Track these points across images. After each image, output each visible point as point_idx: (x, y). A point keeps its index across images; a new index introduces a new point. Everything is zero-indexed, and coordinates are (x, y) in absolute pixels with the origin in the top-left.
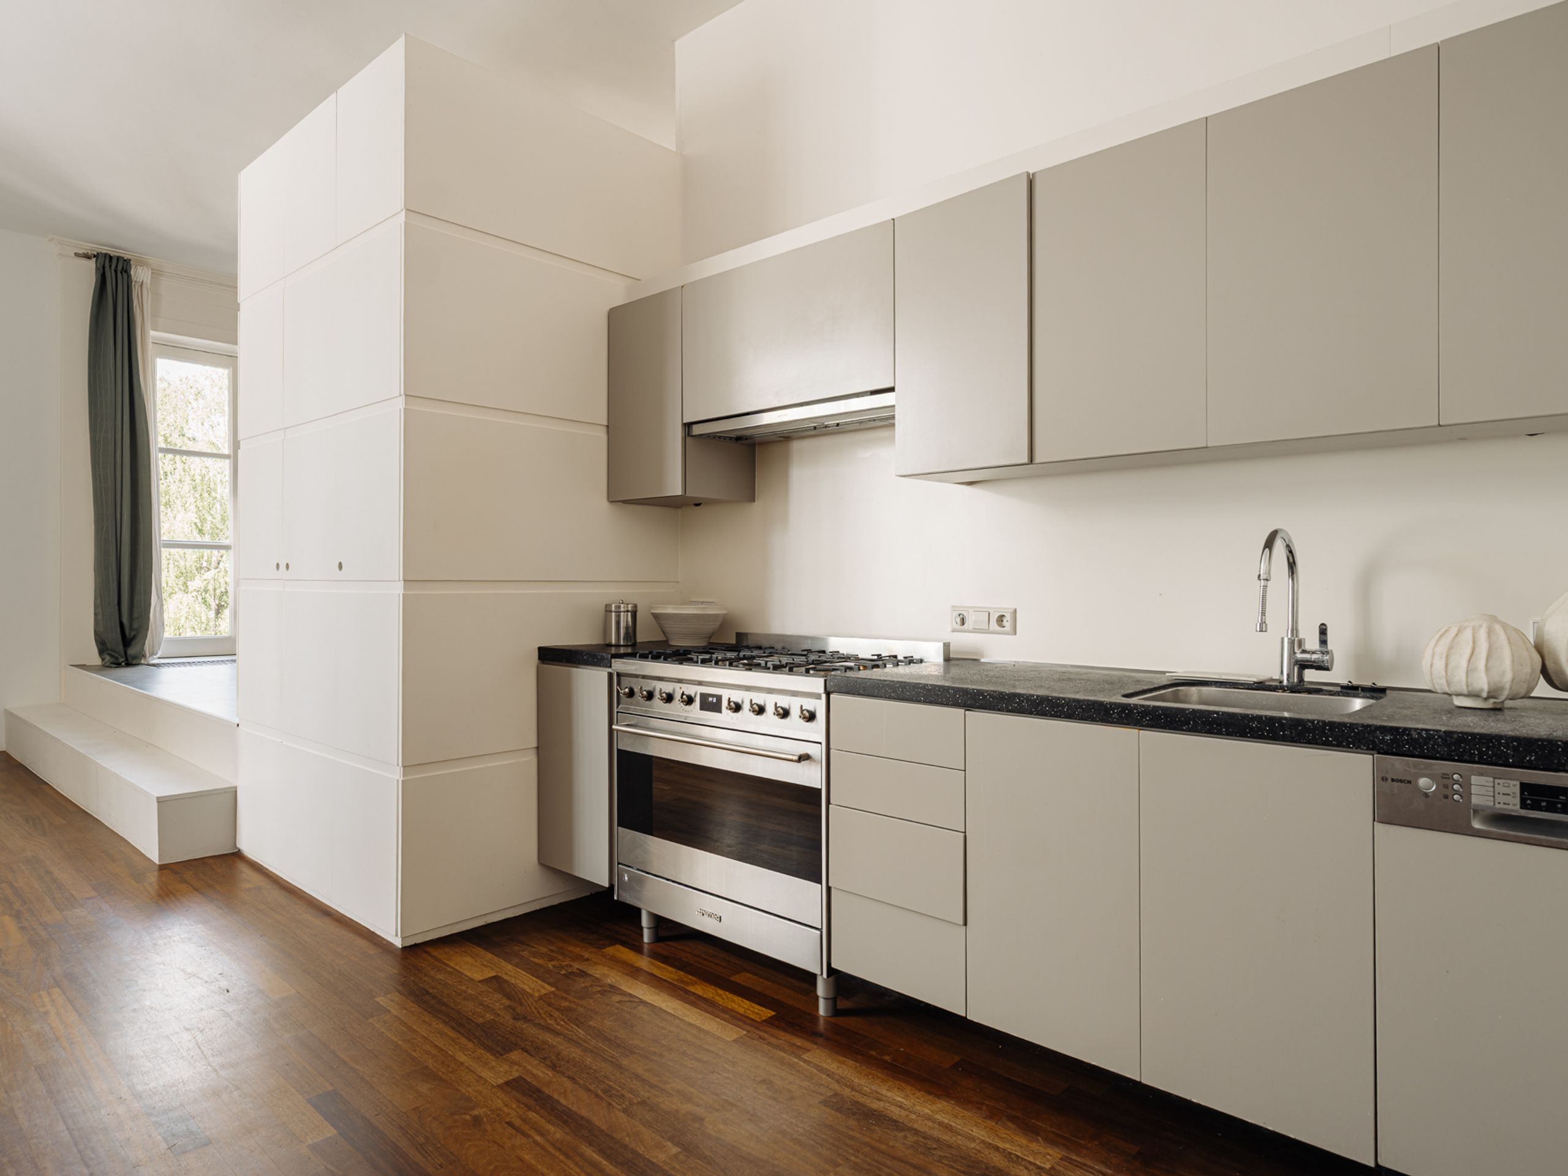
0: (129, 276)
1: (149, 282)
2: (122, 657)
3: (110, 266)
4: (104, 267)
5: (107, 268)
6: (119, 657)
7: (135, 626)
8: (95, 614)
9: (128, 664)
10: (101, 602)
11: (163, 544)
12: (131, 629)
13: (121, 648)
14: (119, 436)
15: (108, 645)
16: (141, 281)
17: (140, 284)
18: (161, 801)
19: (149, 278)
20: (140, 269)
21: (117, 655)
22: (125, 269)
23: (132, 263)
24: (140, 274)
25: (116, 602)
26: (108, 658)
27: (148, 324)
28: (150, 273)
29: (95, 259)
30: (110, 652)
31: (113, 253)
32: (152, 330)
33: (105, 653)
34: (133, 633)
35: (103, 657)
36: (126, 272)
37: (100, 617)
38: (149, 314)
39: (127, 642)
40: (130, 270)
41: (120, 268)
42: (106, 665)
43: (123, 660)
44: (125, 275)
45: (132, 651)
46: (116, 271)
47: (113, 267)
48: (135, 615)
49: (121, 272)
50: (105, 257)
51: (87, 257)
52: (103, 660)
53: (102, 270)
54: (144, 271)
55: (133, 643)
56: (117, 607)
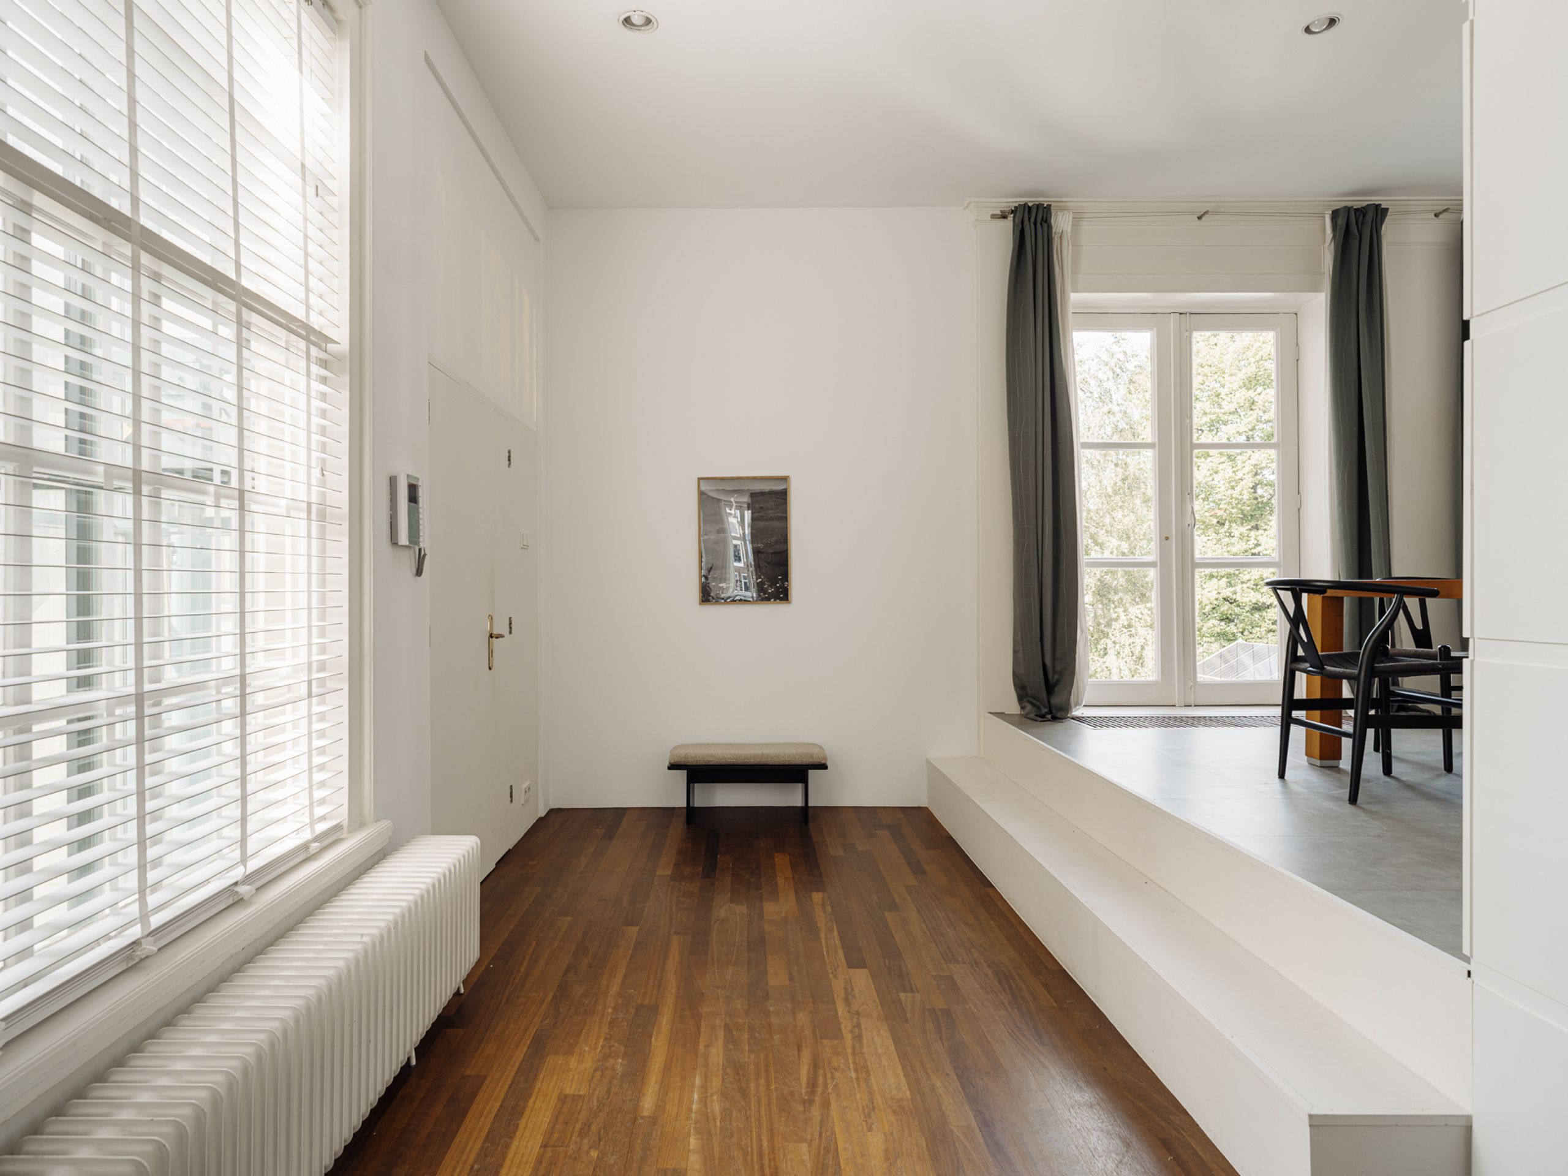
0: (1050, 227)
1: (1069, 230)
2: (1045, 707)
3: (1029, 218)
4: (1022, 223)
5: (1026, 223)
6: (1042, 707)
7: (1058, 668)
8: (1015, 652)
9: (1055, 719)
10: (1022, 637)
11: (1086, 563)
12: (1054, 672)
13: (1044, 695)
14: (1040, 429)
15: (1029, 692)
16: (1060, 232)
17: (1059, 235)
18: (1319, 1125)
19: (1070, 224)
20: (1060, 214)
21: (1038, 704)
22: (1044, 219)
23: (1052, 208)
24: (1061, 223)
25: (1039, 638)
26: (1029, 707)
27: (1068, 286)
28: (1071, 218)
29: (1012, 215)
30: (1031, 699)
31: (1031, 201)
32: (1072, 292)
33: (1025, 700)
34: (1056, 677)
35: (1023, 705)
36: (1046, 222)
37: (1020, 655)
38: (1070, 271)
39: (1050, 688)
40: (1051, 218)
41: (1039, 219)
42: (1029, 716)
43: (1046, 710)
44: (1045, 225)
45: (1056, 700)
46: (1035, 224)
47: (1032, 219)
48: (1058, 654)
49: (1041, 224)
50: (1024, 208)
51: (1004, 216)
52: (1023, 708)
53: (1020, 226)
54: (1064, 217)
55: (1056, 689)
56: (1039, 643)
